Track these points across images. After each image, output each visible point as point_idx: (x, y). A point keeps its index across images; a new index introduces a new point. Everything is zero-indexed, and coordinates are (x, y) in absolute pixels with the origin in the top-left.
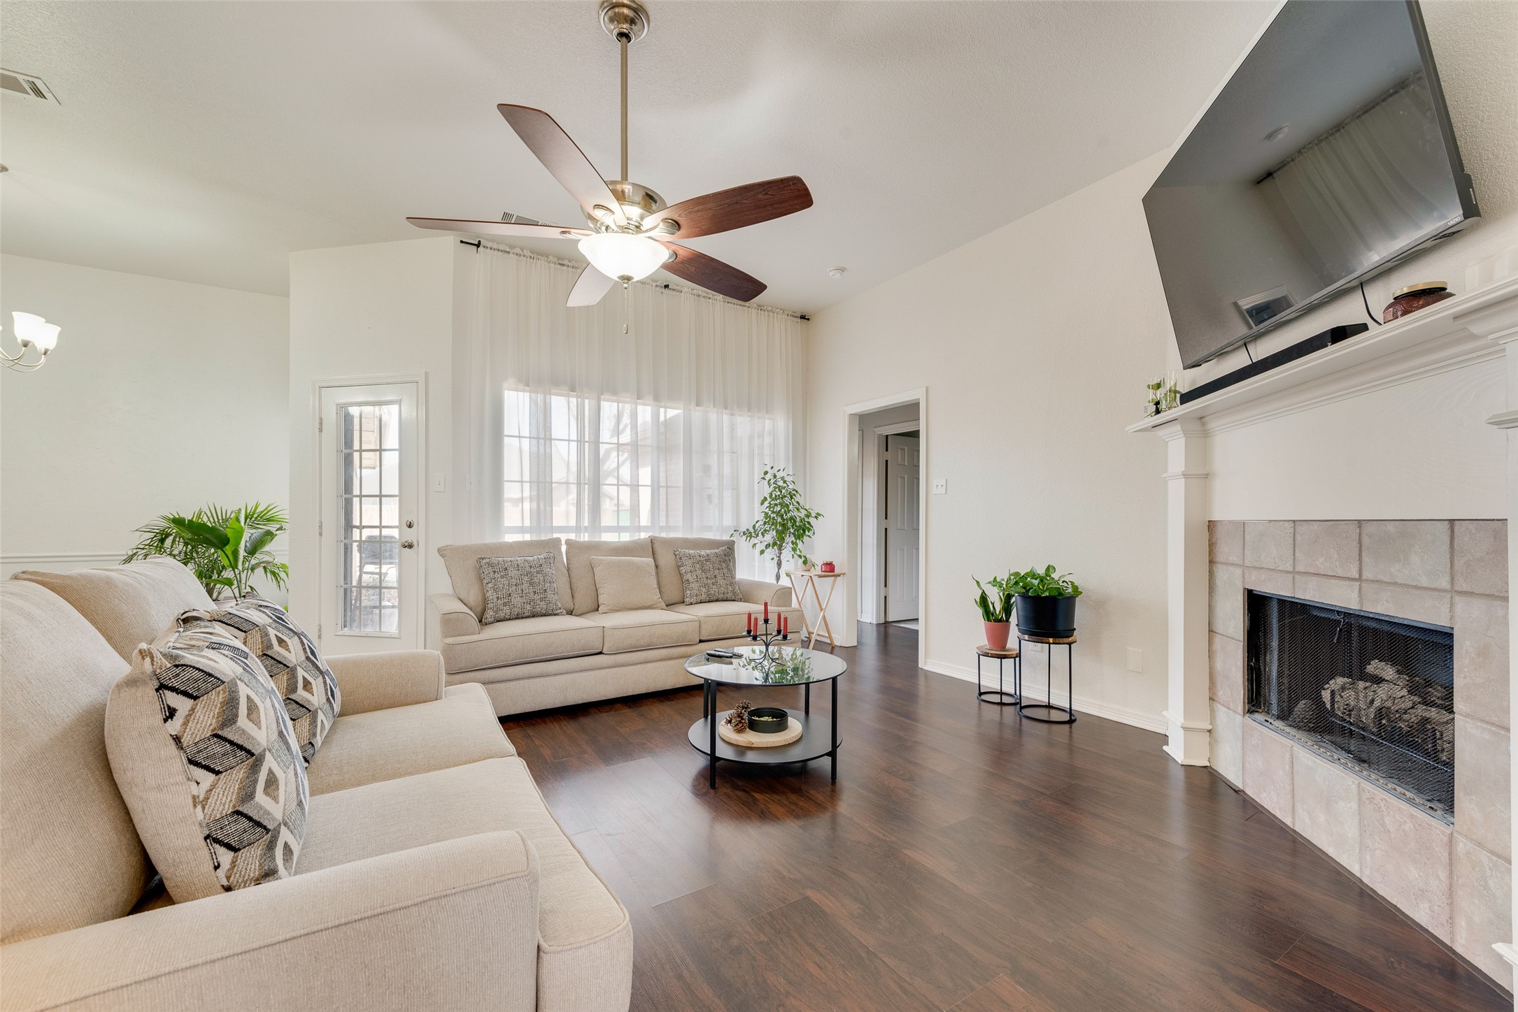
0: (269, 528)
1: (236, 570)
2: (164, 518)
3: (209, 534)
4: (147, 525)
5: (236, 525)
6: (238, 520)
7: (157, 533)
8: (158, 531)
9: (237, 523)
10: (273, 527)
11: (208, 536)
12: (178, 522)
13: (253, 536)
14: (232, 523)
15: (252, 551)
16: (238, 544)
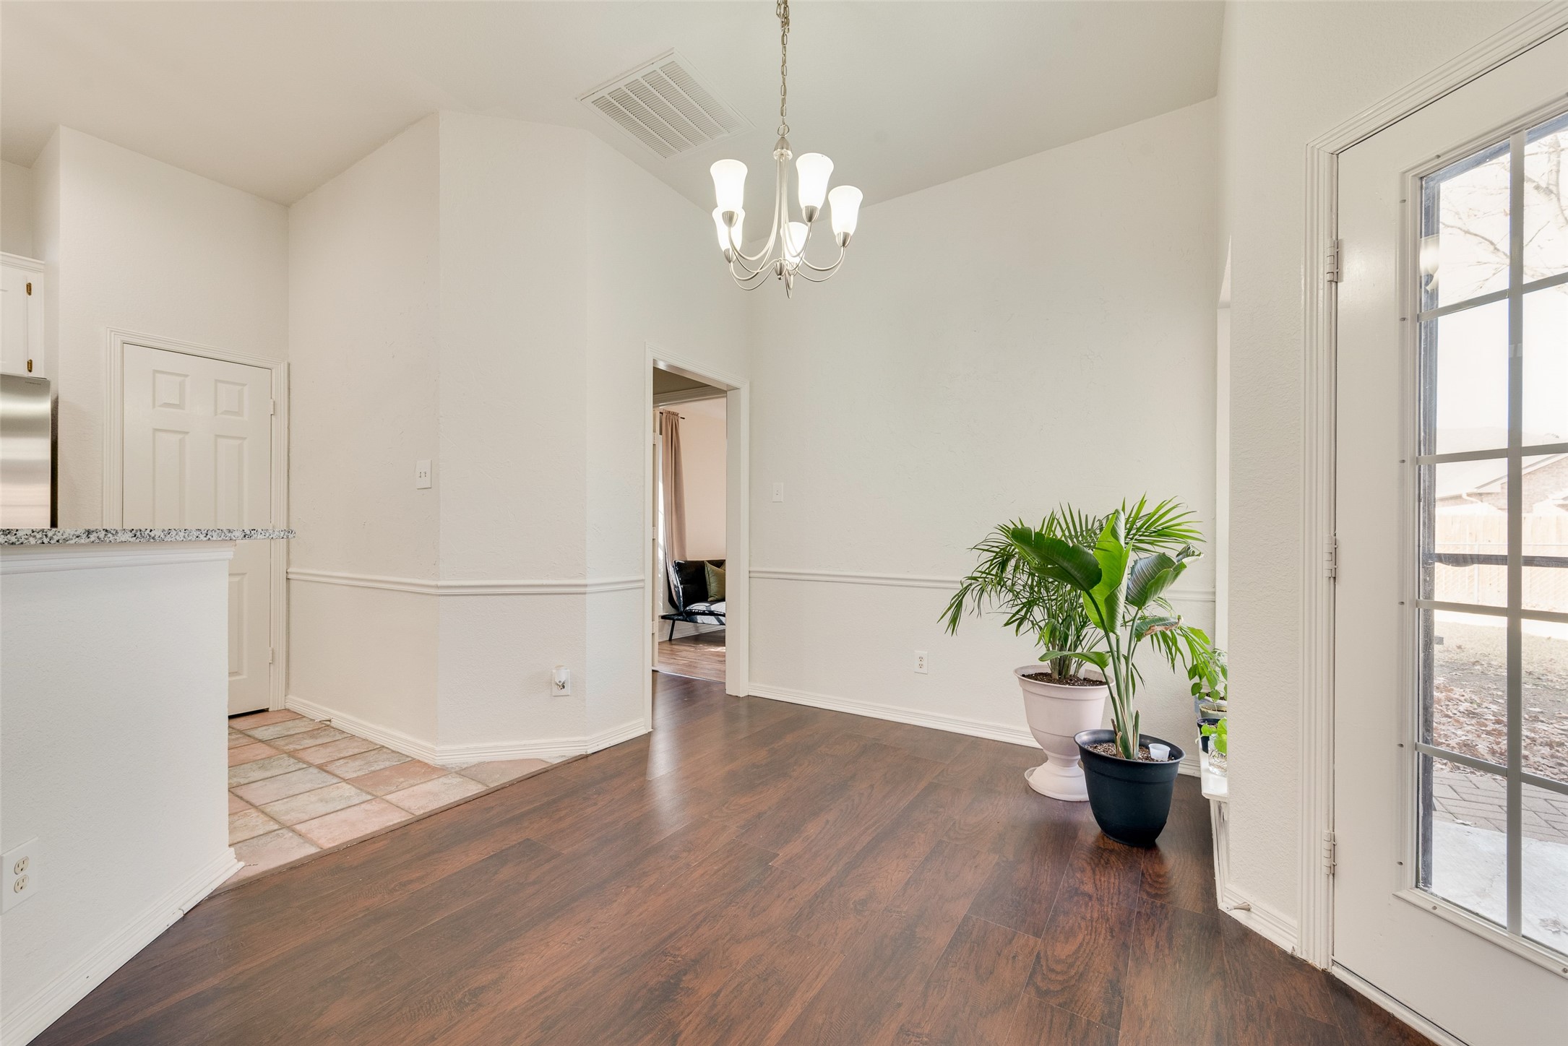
0: (1161, 550)
1: (1111, 634)
2: (1004, 529)
3: (1069, 561)
4: (985, 541)
5: (1108, 543)
6: (1114, 533)
7: (997, 553)
8: (998, 550)
9: (1112, 539)
10: (1171, 549)
11: (1065, 564)
12: (1020, 535)
13: (1138, 566)
14: (1104, 539)
15: (1139, 598)
16: (1115, 584)
